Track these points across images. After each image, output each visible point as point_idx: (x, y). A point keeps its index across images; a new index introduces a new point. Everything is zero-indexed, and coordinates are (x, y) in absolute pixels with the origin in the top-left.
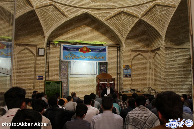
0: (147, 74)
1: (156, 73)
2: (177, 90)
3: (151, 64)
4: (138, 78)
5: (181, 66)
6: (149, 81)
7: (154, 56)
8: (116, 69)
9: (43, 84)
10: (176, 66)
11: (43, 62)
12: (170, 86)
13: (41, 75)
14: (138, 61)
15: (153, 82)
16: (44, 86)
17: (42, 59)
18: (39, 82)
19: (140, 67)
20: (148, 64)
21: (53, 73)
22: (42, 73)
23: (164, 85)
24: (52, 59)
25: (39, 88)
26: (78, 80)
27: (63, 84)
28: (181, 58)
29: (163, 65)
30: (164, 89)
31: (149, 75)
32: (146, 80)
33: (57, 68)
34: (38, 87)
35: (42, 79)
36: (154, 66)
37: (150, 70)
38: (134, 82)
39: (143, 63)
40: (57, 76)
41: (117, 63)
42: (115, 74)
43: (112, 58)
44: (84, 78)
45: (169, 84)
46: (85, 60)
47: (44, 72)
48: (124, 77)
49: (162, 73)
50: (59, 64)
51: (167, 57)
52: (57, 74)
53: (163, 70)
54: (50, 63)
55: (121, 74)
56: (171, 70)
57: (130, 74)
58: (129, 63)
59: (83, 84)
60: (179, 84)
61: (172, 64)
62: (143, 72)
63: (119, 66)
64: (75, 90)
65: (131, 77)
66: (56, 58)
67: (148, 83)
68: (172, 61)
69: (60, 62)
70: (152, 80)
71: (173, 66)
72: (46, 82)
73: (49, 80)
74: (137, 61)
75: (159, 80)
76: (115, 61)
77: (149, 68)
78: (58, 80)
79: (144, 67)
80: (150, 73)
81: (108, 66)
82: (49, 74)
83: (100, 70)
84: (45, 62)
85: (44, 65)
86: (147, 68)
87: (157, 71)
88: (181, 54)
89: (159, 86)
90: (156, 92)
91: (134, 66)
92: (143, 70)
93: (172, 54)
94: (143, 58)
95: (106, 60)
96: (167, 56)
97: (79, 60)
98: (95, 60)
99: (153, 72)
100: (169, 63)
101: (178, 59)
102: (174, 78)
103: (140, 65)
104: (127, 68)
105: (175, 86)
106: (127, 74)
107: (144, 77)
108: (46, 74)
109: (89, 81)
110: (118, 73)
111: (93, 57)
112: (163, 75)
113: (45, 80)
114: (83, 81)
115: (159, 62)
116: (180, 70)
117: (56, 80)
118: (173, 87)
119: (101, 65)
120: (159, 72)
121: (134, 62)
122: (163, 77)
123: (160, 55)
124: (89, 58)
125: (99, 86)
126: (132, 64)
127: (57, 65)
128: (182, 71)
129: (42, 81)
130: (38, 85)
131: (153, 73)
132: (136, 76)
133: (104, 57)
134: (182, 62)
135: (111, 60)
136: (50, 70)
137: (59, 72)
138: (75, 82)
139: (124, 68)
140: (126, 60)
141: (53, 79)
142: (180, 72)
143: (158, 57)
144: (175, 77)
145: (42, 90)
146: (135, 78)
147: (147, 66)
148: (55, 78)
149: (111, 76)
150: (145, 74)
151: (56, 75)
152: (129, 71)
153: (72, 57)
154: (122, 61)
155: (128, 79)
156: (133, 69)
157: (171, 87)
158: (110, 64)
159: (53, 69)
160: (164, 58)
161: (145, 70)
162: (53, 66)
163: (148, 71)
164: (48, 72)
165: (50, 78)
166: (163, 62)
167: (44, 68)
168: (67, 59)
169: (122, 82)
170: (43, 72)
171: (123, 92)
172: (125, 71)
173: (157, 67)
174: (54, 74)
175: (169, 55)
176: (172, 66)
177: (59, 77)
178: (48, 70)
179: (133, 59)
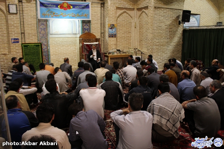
0: (132, 33)
1: (141, 33)
2: (162, 51)
3: (136, 23)
4: (123, 38)
5: (167, 27)
6: (134, 41)
7: (140, 15)
8: (99, 27)
9: (20, 48)
10: (163, 27)
11: (16, 22)
12: (156, 47)
13: (16, 38)
14: (124, 19)
15: (138, 42)
16: (21, 50)
17: (15, 18)
18: (14, 46)
19: (125, 26)
20: (133, 23)
21: (30, 34)
22: (17, 35)
23: (151, 46)
24: (27, 17)
25: (16, 53)
26: (58, 40)
27: (43, 46)
28: (168, 19)
29: (151, 25)
30: (151, 50)
31: (134, 35)
32: (131, 39)
33: (34, 28)
34: (15, 51)
35: (18, 42)
36: (140, 25)
37: (135, 29)
38: (119, 42)
39: (128, 22)
40: (35, 37)
41: (101, 21)
42: (99, 33)
43: (95, 16)
44: (64, 38)
45: (156, 45)
46: (66, 18)
47: (20, 33)
48: (109, 37)
49: (149, 34)
50: (37, 23)
51: (155, 18)
52: (35, 35)
53: (151, 31)
54: (25, 22)
55: (105, 33)
56: (158, 31)
57: (115, 34)
58: (115, 22)
59: (64, 44)
60: (165, 45)
61: (159, 25)
62: (128, 31)
63: (103, 25)
64: (56, 51)
65: (116, 37)
66: (32, 16)
67: (133, 43)
68: (160, 22)
69: (37, 21)
70: (137, 40)
71: (161, 27)
72: (23, 45)
73: (26, 42)
74: (122, 19)
75: (145, 41)
76: (99, 19)
77: (134, 27)
78: (37, 42)
79: (129, 26)
80: (135, 32)
81: (91, 24)
82: (25, 35)
83: (83, 29)
84: (19, 21)
85: (19, 25)
86: (132, 27)
87: (142, 31)
88: (169, 14)
89: (144, 46)
90: (142, 53)
91: (119, 25)
92: (129, 29)
93: (160, 14)
94: (128, 16)
95: (89, 18)
96: (156, 16)
97: (59, 18)
98: (77, 18)
99: (138, 31)
100: (157, 24)
101: (166, 20)
102: (160, 40)
103: (125, 24)
104: (112, 27)
105: (161, 47)
106: (112, 34)
107: (129, 37)
108: (21, 36)
109: (70, 41)
110: (102, 32)
111: (75, 15)
112: (150, 36)
113: (21, 42)
114: (65, 42)
115: (145, 22)
116: (167, 31)
117: (34, 42)
118: (159, 48)
119: (84, 24)
120: (145, 33)
121: (119, 20)
122: (150, 38)
123: (147, 15)
124: (70, 15)
125: (83, 47)
126: (117, 22)
127: (33, 25)
128: (168, 32)
129: (18, 45)
130: (14, 50)
131: (138, 33)
132: (121, 35)
133: (87, 15)
134: (168, 22)
135: (95, 18)
136: (26, 31)
137: (36, 33)
138: (55, 43)
139: (109, 27)
140: (112, 18)
141: (31, 41)
142: (166, 33)
143: (145, 16)
144: (161, 38)
145: (19, 55)
146: (120, 38)
147: (132, 24)
148: (33, 40)
149: (95, 36)
150: (130, 33)
151: (33, 36)
152: (114, 30)
153: (51, 14)
154: (107, 20)
155: (113, 39)
156: (118, 28)
157: (158, 48)
158: (94, 23)
159: (29, 29)
160: (153, 18)
161: (130, 29)
162: (29, 26)
163: (133, 30)
164: (24, 33)
165: (27, 40)
166: (151, 22)
167: (19, 29)
168: (45, 18)
169: (107, 42)
170: (18, 33)
171: (110, 53)
172: (110, 30)
173: (143, 26)
174: (32, 35)
175: (157, 15)
176: (159, 27)
177: (37, 38)
178: (24, 31)
179: (118, 18)
